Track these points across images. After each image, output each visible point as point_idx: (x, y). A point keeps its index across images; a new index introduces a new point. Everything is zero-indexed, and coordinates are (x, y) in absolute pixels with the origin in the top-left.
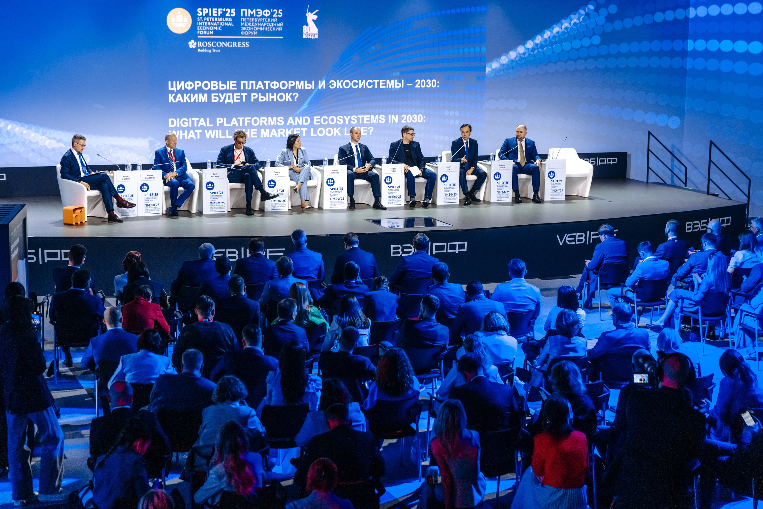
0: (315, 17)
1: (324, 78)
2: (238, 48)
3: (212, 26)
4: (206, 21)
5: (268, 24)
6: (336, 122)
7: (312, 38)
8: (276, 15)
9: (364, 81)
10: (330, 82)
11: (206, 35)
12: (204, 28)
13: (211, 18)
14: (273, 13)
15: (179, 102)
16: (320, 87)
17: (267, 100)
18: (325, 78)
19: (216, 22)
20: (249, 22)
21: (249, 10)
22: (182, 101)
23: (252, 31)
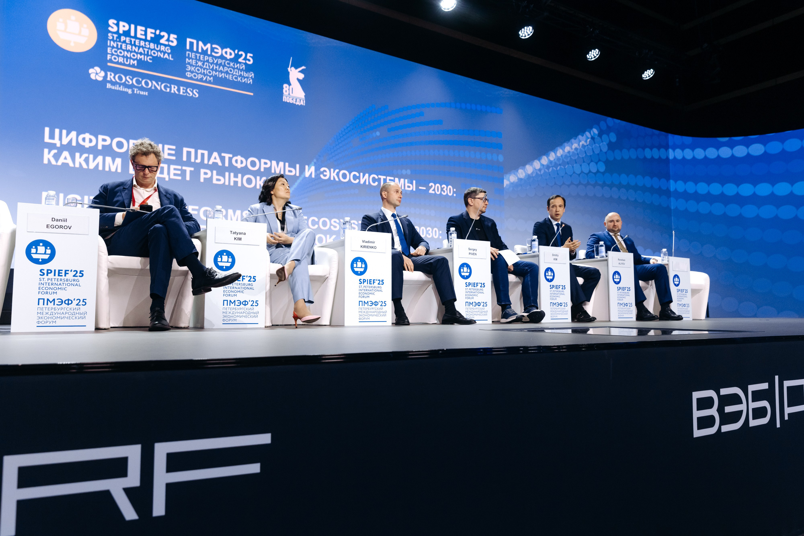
0: (301, 76)
1: (313, 163)
2: (179, 95)
3: (135, 52)
4: (124, 42)
5: (231, 71)
6: (330, 227)
7: (297, 104)
8: (244, 59)
9: (367, 175)
10: (322, 169)
11: (124, 64)
12: (121, 53)
13: (133, 40)
14: (239, 56)
15: (65, 165)
16: (307, 174)
17: (227, 183)
18: (315, 163)
19: (142, 47)
20: (199, 60)
21: (201, 44)
22: (71, 165)
23: (204, 74)
